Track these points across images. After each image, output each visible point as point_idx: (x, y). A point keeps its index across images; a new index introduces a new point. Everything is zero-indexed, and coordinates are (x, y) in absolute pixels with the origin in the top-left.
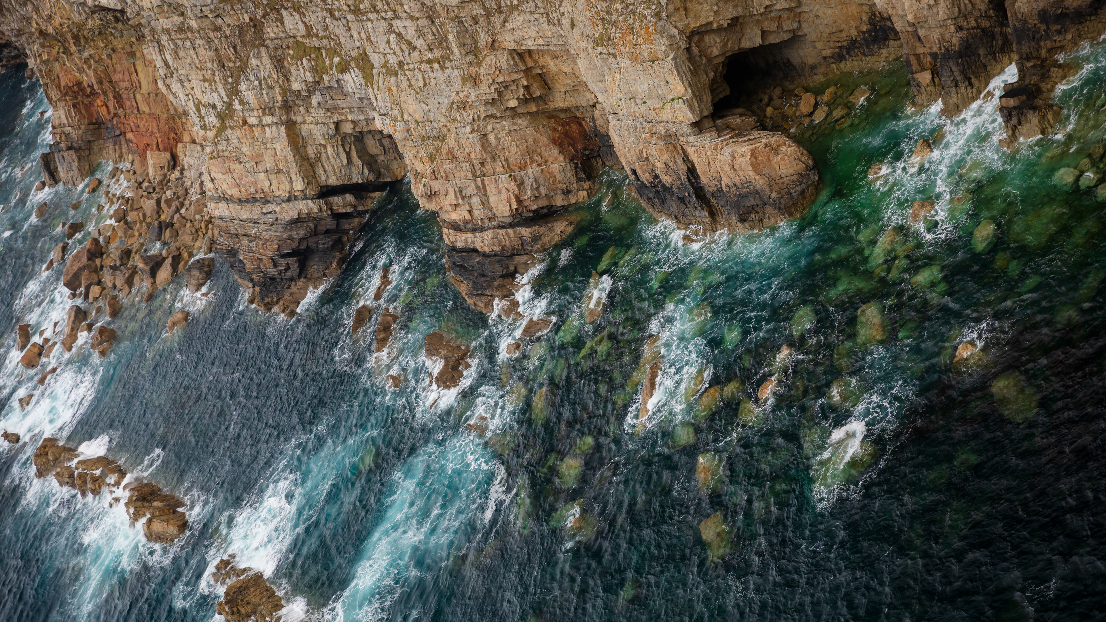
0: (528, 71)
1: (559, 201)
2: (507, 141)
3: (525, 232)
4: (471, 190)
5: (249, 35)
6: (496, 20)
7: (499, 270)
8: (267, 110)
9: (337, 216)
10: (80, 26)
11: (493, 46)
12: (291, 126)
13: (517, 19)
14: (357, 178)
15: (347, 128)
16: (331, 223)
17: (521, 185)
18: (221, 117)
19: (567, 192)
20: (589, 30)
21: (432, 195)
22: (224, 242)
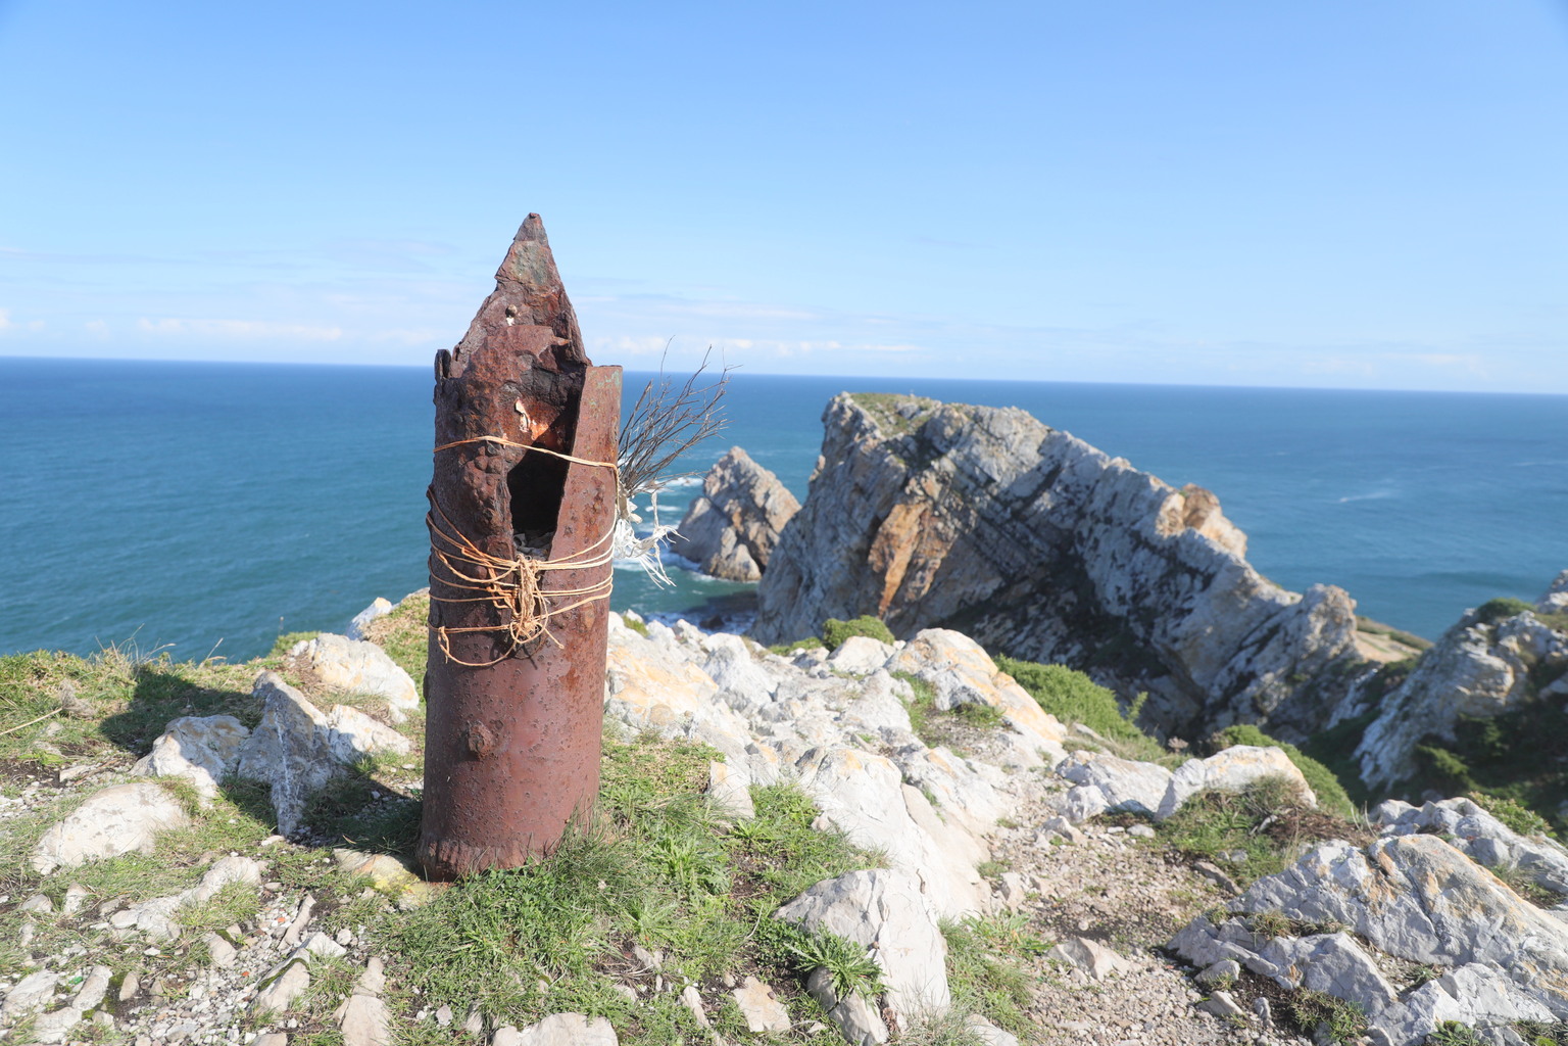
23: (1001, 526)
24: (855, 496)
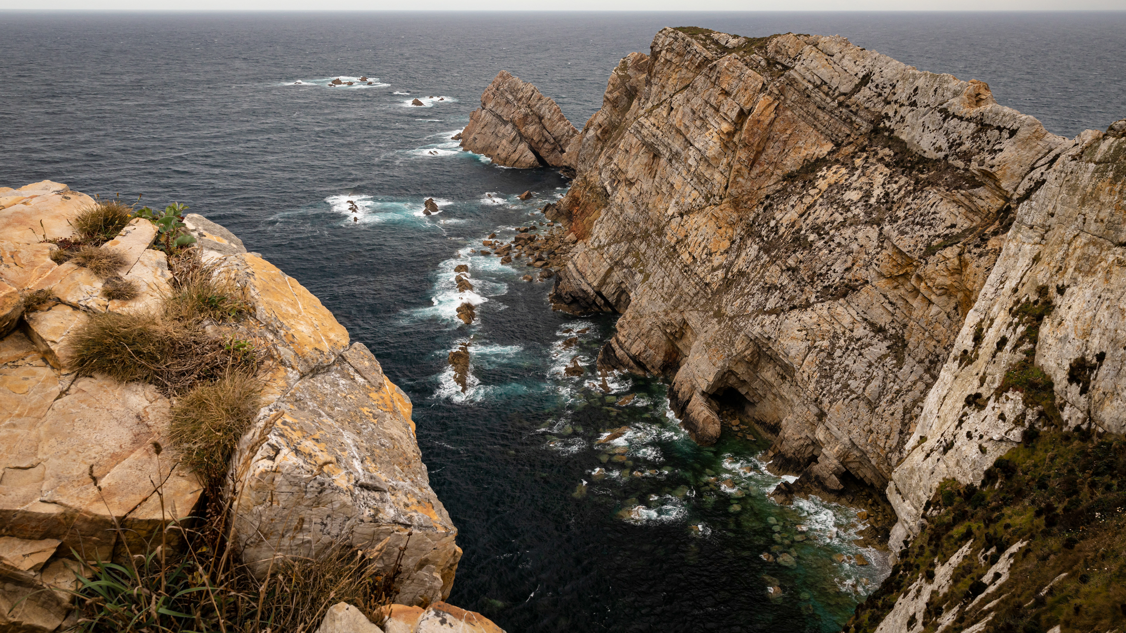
0: (681, 328)
1: (649, 367)
2: (655, 337)
3: (632, 363)
4: (632, 337)
5: (630, 237)
6: (690, 307)
7: (613, 363)
8: (611, 258)
9: (594, 302)
10: (596, 187)
11: (681, 312)
12: (611, 269)
13: (695, 313)
14: (610, 300)
15: (623, 286)
16: (591, 302)
17: (645, 351)
18: (599, 246)
19: (653, 367)
20: (708, 338)
21: (622, 326)
22: (561, 274)
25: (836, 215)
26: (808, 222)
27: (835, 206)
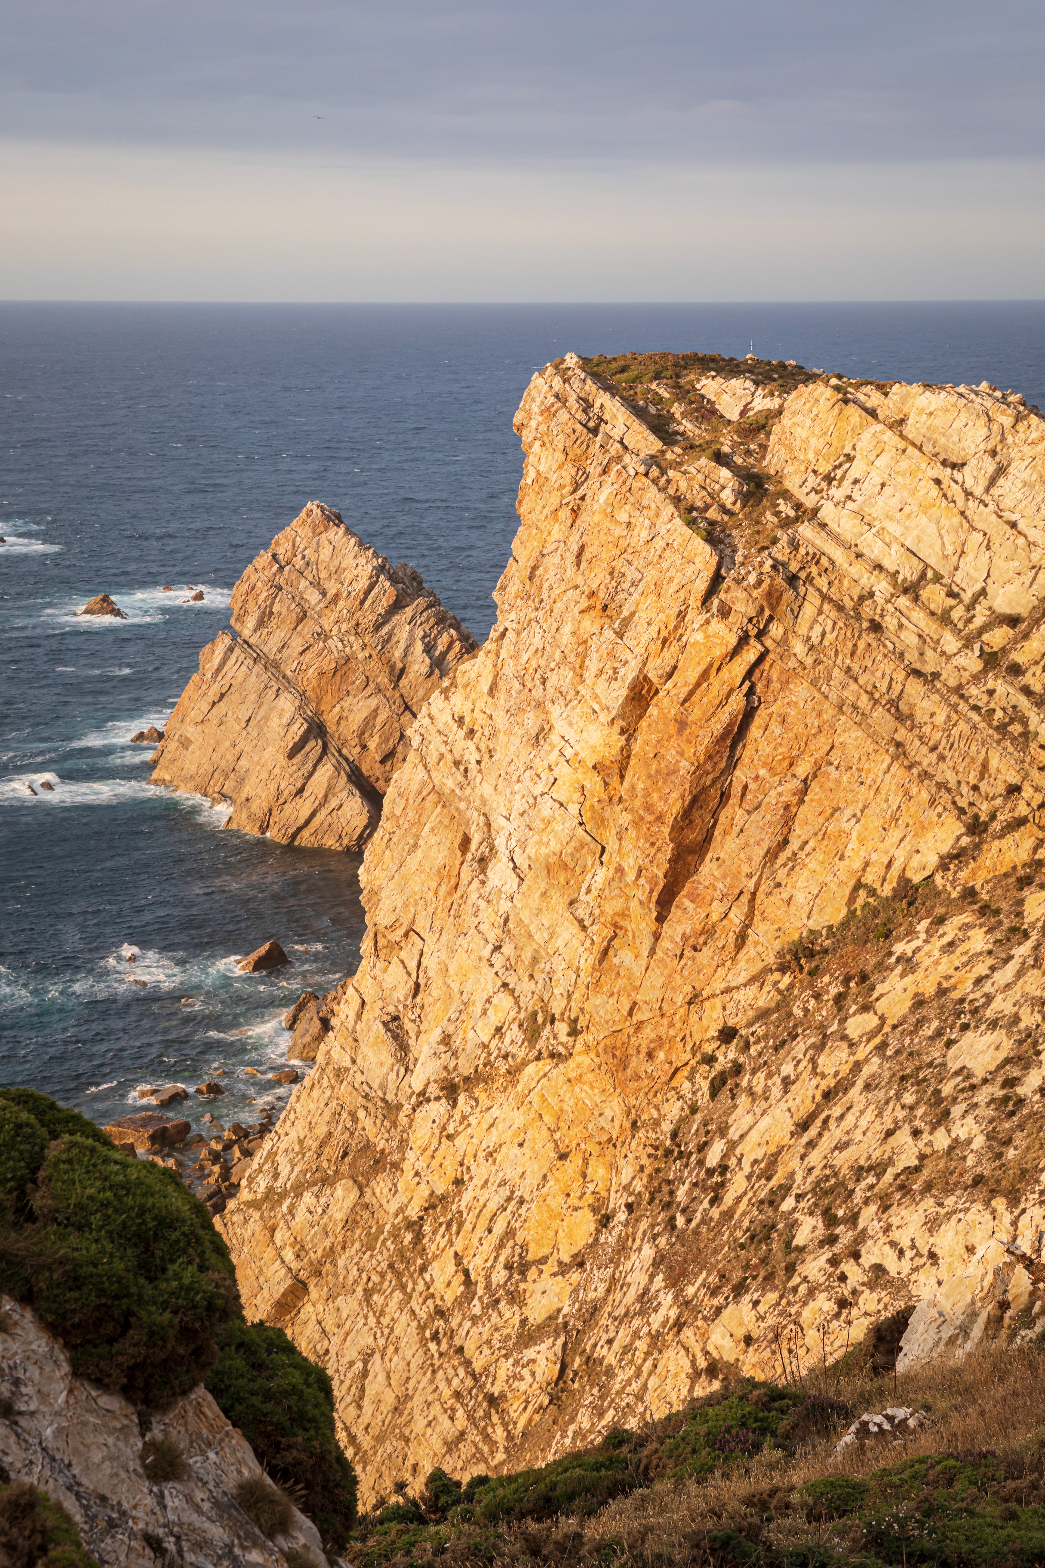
23: (958, 690)
24: (589, 625)
25: (903, 1136)
26: (815, 1158)
27: (909, 1098)
